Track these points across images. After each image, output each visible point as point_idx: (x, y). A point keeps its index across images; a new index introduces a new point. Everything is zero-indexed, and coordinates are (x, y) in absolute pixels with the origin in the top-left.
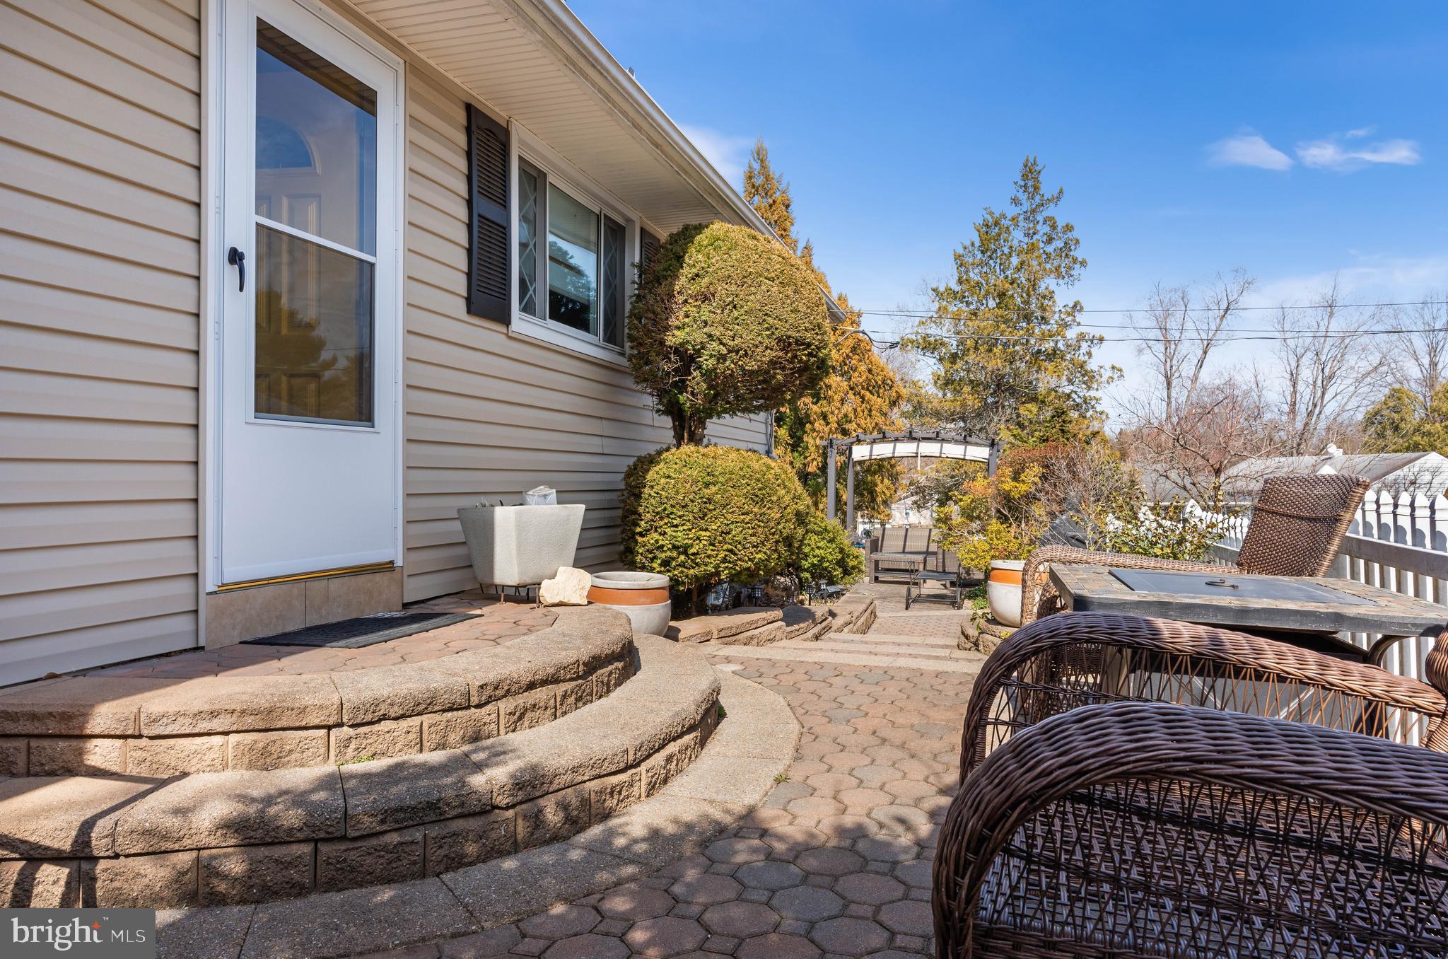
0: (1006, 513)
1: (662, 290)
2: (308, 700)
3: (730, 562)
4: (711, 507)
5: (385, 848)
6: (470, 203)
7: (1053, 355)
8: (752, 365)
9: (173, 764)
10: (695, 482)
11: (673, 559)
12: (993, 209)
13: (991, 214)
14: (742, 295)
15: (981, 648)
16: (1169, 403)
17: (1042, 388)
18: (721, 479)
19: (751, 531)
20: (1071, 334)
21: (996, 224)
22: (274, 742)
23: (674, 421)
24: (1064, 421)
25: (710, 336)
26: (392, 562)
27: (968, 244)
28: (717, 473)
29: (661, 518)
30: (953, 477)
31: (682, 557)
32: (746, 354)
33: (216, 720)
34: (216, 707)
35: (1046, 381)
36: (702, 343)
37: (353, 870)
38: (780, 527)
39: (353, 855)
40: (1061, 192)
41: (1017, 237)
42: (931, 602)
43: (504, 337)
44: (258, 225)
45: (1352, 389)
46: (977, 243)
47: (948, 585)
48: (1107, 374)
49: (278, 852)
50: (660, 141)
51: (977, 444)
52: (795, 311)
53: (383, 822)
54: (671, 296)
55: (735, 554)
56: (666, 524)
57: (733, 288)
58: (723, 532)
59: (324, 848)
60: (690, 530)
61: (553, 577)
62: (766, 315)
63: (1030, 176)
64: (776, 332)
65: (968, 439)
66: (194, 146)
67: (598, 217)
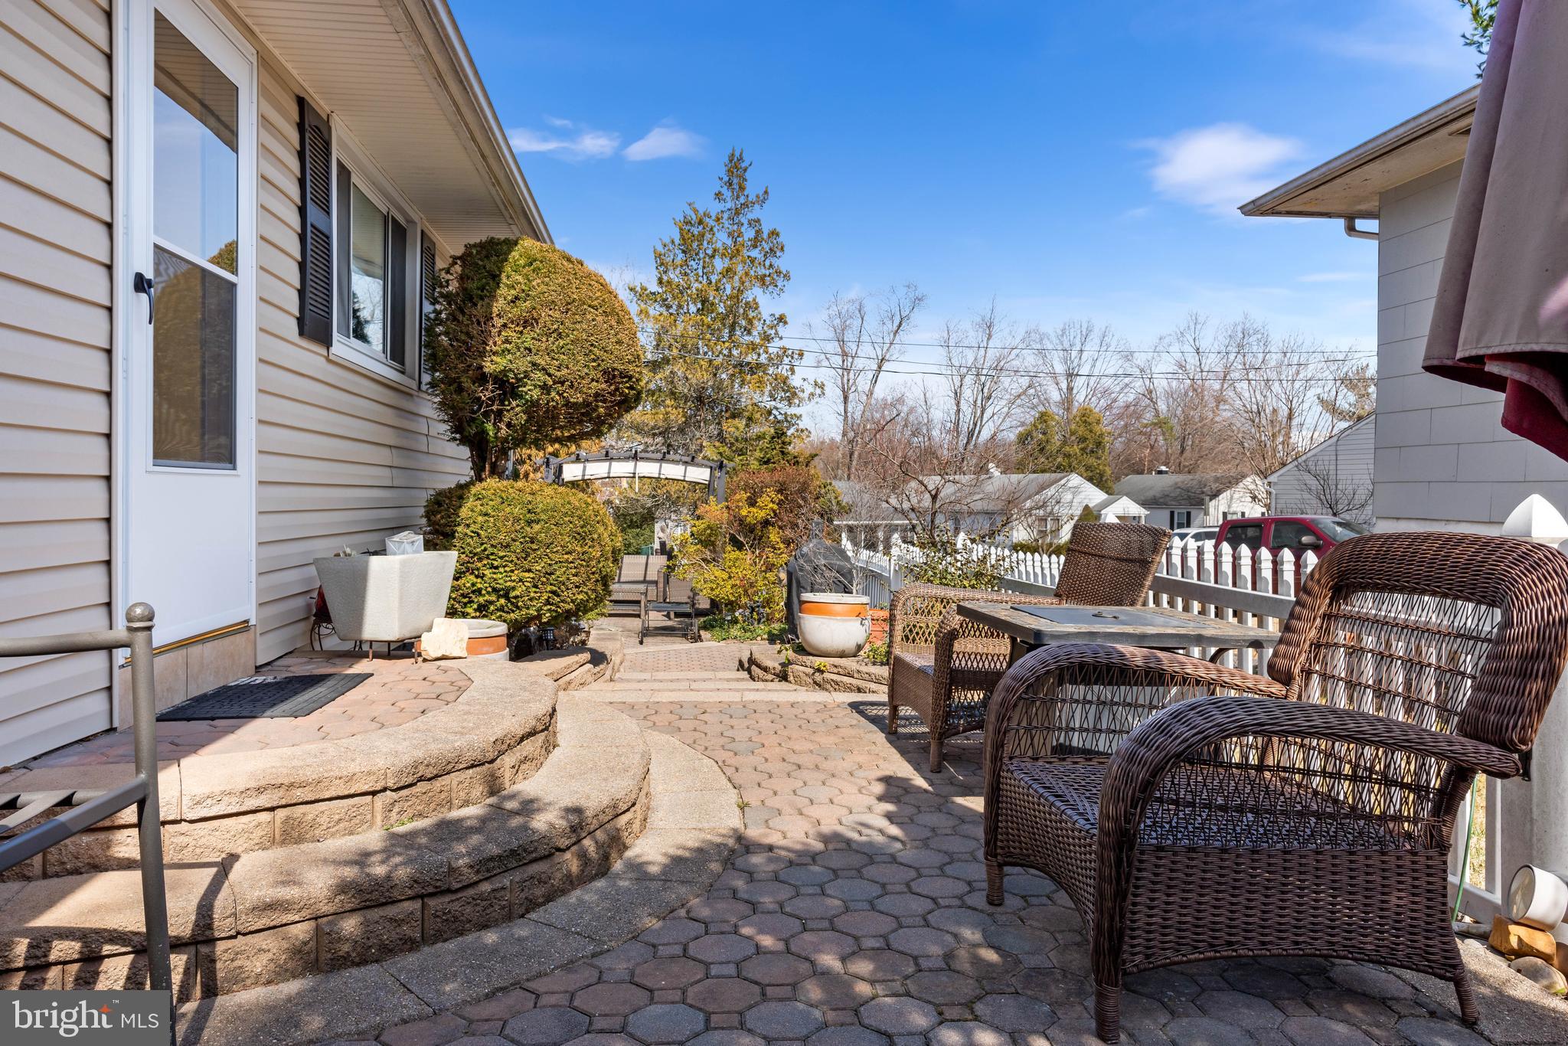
0: (742, 539)
1: (479, 311)
2: (353, 767)
3: (552, 604)
4: (534, 546)
5: (482, 897)
6: (302, 211)
7: (755, 368)
8: (579, 398)
9: (219, 846)
10: (517, 520)
11: (492, 603)
12: (696, 206)
13: (696, 211)
14: (568, 323)
15: (791, 678)
16: (846, 417)
17: (744, 402)
18: (543, 517)
19: (574, 571)
20: (774, 348)
21: (700, 222)
22: (323, 812)
23: (471, 451)
24: (784, 443)
25: (534, 364)
26: (247, 621)
27: (667, 241)
28: (538, 510)
29: (480, 560)
30: (654, 496)
31: (502, 601)
32: (572, 386)
33: (262, 797)
34: (263, 783)
35: (749, 395)
36: (525, 372)
37: (456, 919)
38: (601, 565)
39: (456, 906)
40: (766, 192)
41: (722, 239)
42: (662, 635)
43: (323, 360)
44: (156, 246)
45: (1006, 409)
46: (677, 242)
47: (672, 615)
48: (809, 389)
49: (391, 911)
50: (487, 152)
51: (673, 461)
52: (620, 342)
53: (478, 872)
54: (489, 318)
55: (558, 596)
56: (485, 565)
57: (557, 314)
58: (547, 573)
59: (432, 902)
60: (512, 571)
61: (429, 629)
62: (592, 345)
63: (736, 171)
64: (602, 364)
65: (667, 456)
66: (105, 157)
67: (385, 218)
